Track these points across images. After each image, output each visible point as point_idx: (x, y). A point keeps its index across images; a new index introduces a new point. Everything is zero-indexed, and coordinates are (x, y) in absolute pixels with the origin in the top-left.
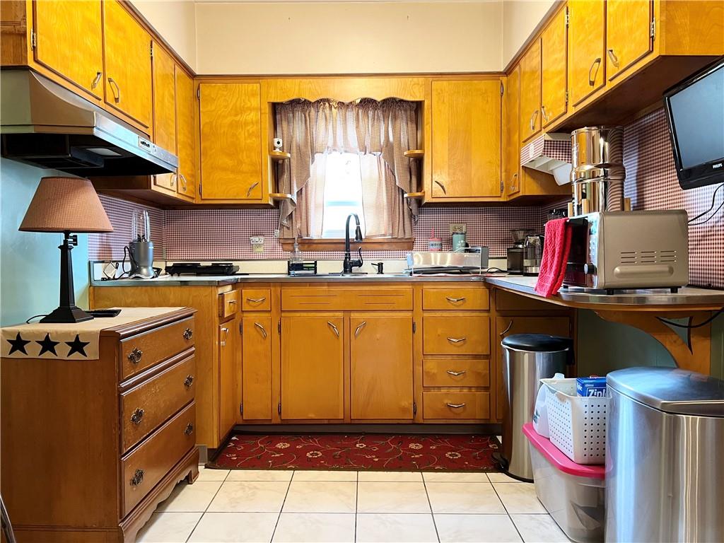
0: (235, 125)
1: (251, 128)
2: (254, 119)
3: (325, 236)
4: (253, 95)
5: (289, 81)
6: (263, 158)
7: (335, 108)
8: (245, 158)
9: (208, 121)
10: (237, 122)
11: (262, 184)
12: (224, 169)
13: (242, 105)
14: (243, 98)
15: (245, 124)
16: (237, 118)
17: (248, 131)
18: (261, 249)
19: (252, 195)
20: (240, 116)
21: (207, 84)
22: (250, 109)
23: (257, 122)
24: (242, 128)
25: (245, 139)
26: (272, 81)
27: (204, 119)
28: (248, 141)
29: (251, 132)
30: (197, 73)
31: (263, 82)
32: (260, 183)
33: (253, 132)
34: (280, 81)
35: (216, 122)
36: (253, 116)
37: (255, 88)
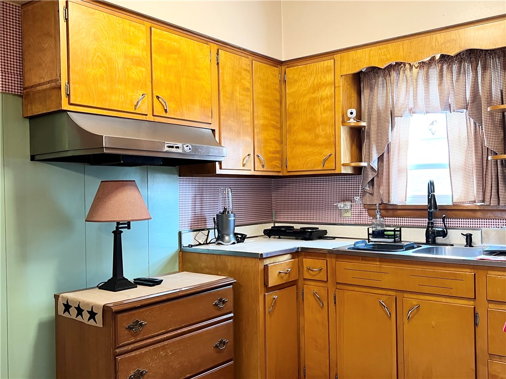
0: (313, 102)
1: (326, 103)
2: (329, 94)
3: (410, 202)
4: (328, 71)
5: (360, 51)
6: (336, 130)
7: (417, 68)
8: (321, 131)
9: (292, 101)
10: (315, 99)
11: (336, 155)
12: (304, 143)
13: (319, 82)
14: (319, 76)
15: (321, 100)
16: (314, 96)
17: (324, 105)
18: (349, 214)
19: (327, 166)
20: (317, 92)
21: (291, 68)
22: (325, 85)
23: (331, 96)
24: (319, 104)
25: (321, 114)
26: (345, 54)
27: (289, 100)
28: (324, 115)
29: (326, 106)
30: (283, 60)
31: (337, 57)
32: (333, 155)
33: (328, 106)
34: (352, 54)
35: (298, 102)
36: (327, 91)
37: (329, 64)
